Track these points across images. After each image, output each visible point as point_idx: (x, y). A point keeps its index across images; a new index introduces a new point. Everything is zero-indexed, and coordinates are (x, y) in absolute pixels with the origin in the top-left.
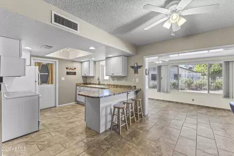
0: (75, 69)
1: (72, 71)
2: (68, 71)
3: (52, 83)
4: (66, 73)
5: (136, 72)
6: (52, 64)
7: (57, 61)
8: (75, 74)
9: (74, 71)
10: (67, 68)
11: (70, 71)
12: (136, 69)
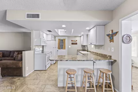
0: (76, 41)
1: (75, 42)
2: (73, 42)
3: (65, 49)
4: (71, 44)
5: (112, 40)
6: (65, 39)
7: (67, 37)
8: (76, 44)
9: (76, 42)
10: (72, 41)
11: (74, 42)
12: (112, 36)
